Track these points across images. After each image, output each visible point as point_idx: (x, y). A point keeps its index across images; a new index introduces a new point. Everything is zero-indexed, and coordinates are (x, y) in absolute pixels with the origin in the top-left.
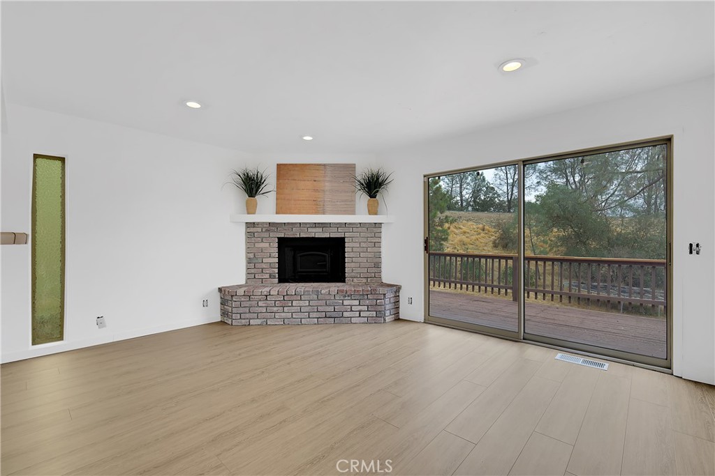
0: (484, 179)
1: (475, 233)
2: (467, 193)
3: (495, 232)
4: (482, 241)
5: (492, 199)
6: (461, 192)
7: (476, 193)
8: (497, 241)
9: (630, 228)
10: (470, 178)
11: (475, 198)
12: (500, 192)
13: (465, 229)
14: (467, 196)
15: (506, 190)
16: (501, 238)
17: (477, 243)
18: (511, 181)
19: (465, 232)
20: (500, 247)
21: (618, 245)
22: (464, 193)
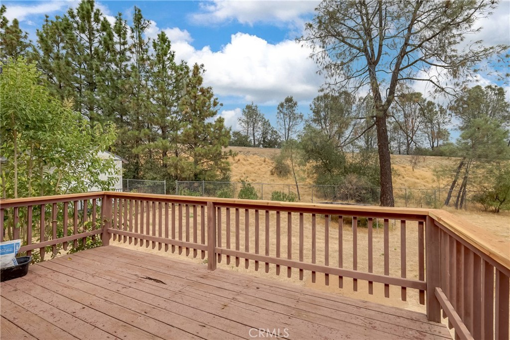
0: (269, 125)
1: (258, 164)
2: (258, 135)
3: (272, 163)
4: (263, 170)
5: (276, 139)
6: (254, 134)
7: (264, 134)
8: (273, 171)
9: (358, 159)
10: (260, 124)
11: (264, 138)
12: (280, 135)
13: (251, 161)
14: (258, 137)
15: (284, 134)
16: (276, 168)
17: (259, 172)
18: (287, 127)
19: (251, 164)
20: (275, 175)
21: (351, 172)
22: (256, 134)
